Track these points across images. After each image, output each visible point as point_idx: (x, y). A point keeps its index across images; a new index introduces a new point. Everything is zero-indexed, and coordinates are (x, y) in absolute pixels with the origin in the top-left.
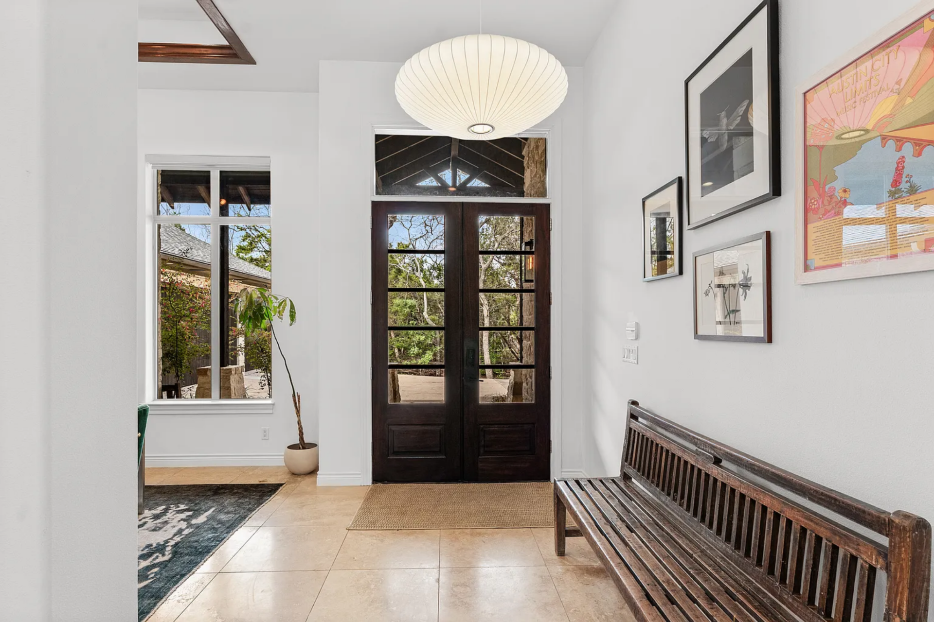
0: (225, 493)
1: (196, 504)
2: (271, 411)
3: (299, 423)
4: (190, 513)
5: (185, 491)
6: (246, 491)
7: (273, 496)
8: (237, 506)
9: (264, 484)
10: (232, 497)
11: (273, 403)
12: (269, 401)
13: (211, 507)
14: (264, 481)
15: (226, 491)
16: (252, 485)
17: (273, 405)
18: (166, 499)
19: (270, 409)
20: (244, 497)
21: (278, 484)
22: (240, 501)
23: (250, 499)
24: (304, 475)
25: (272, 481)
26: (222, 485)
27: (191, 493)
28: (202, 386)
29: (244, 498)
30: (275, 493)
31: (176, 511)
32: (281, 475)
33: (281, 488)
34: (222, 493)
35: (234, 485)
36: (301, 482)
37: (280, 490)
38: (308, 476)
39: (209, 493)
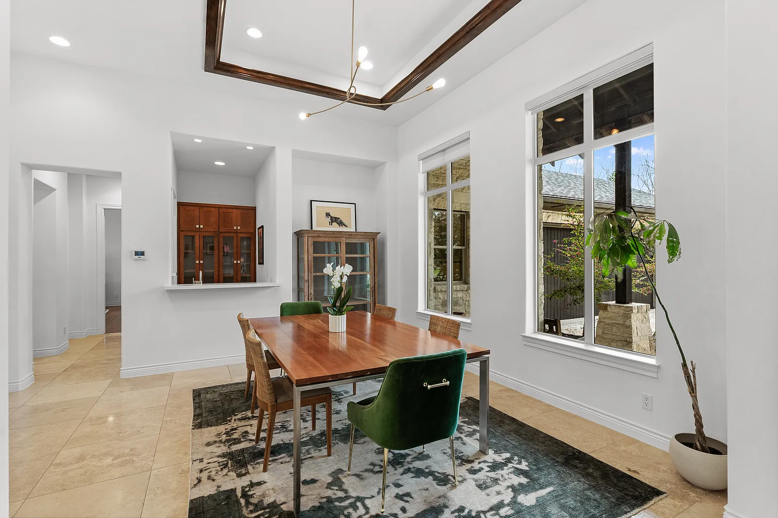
0: (577, 468)
1: (538, 469)
2: (654, 375)
3: (695, 407)
4: (524, 480)
5: (539, 442)
6: (603, 479)
7: (638, 510)
8: (580, 502)
9: (633, 478)
10: (582, 479)
11: (657, 365)
12: (652, 361)
13: (551, 484)
14: (635, 472)
15: (579, 465)
16: (616, 471)
17: (658, 367)
18: (516, 444)
19: (654, 372)
20: (596, 488)
21: (653, 488)
22: (588, 493)
23: (602, 496)
24: (704, 489)
25: (647, 477)
26: (580, 452)
27: (543, 448)
28: (602, 320)
29: (596, 490)
30: (643, 505)
31: (515, 468)
32: (664, 471)
33: (656, 499)
34: (573, 465)
35: (593, 458)
36: (694, 502)
37: (652, 502)
38: (711, 495)
39: (560, 459)
